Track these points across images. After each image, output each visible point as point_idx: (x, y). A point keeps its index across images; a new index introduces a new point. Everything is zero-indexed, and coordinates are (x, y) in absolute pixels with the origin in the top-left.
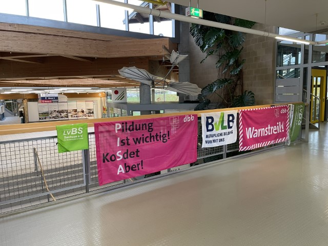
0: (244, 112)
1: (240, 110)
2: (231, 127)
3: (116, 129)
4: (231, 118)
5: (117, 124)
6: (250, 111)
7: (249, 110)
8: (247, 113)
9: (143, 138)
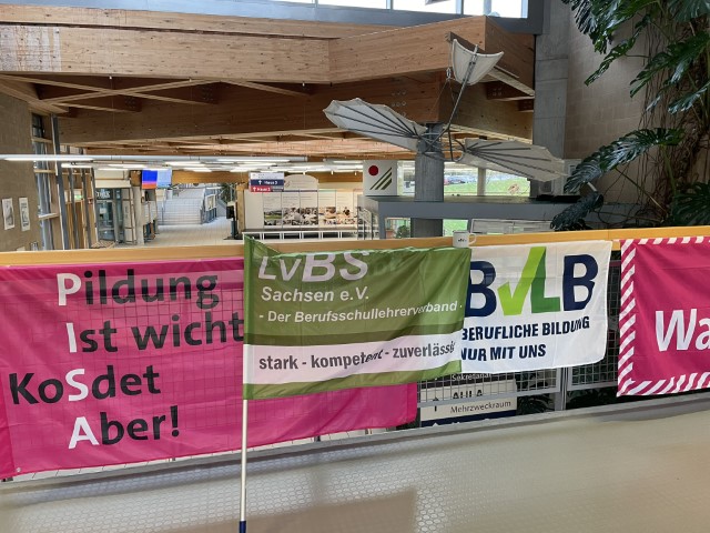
0: (648, 248)
1: (629, 242)
2: (581, 305)
3: (63, 292)
4: (580, 270)
5: (61, 277)
6: (678, 247)
7: (672, 240)
8: (663, 252)
9: (176, 327)
